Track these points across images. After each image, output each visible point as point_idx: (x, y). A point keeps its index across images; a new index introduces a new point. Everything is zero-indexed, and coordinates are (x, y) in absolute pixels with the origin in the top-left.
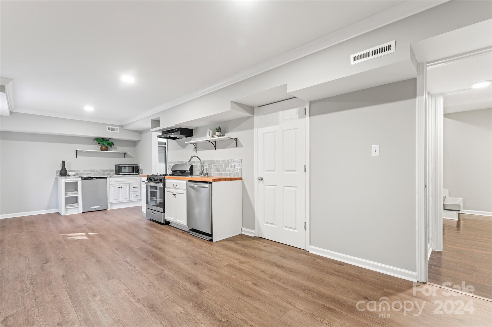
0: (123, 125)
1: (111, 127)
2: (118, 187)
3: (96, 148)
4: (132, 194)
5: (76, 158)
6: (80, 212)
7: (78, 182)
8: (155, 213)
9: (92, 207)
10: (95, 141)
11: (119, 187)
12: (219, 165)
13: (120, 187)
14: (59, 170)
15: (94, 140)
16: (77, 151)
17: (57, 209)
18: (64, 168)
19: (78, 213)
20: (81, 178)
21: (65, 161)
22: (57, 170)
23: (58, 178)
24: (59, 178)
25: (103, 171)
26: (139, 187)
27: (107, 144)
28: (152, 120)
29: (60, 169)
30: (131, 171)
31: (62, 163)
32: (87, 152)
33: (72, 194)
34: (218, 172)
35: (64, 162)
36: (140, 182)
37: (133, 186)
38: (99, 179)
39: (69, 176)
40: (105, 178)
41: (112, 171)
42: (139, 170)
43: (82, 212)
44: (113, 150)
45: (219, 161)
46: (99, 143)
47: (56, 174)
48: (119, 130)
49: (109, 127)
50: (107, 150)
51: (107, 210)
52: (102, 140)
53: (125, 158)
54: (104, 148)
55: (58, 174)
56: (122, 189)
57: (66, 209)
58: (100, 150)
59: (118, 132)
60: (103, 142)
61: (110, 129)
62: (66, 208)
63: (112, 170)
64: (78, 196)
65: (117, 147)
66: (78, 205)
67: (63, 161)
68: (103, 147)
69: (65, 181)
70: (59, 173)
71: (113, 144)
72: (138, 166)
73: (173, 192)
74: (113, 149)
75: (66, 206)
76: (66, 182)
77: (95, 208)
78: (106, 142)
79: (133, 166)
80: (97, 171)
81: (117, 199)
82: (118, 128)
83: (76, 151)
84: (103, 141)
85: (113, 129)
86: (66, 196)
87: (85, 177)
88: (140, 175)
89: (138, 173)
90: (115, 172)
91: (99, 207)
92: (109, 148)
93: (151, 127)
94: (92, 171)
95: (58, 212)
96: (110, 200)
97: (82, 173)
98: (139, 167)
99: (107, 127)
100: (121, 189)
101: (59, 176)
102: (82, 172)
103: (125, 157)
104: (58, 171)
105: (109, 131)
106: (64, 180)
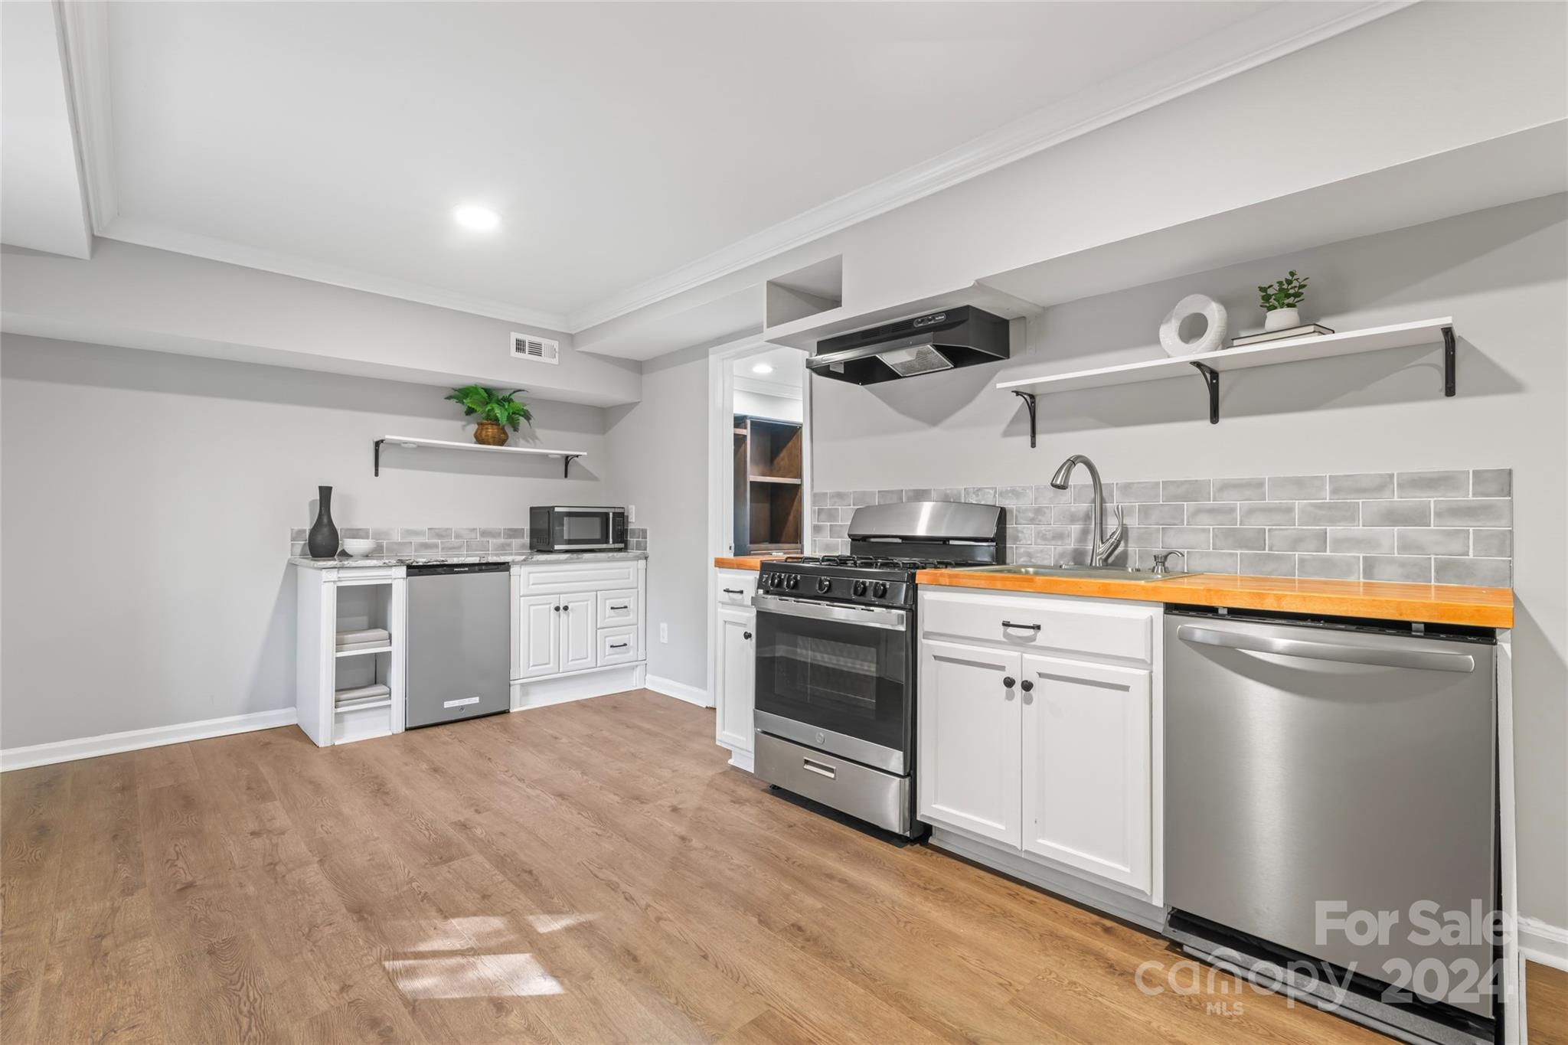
0: (573, 332)
1: (527, 338)
2: (553, 607)
3: (457, 434)
4: (607, 639)
5: (377, 474)
6: (398, 727)
7: (390, 585)
8: (831, 770)
9: (448, 704)
10: (453, 401)
11: (557, 609)
12: (1251, 512)
13: (561, 608)
14: (305, 531)
15: (449, 398)
16: (381, 445)
17: (293, 709)
18: (325, 520)
19: (390, 734)
20: (405, 568)
21: (329, 489)
22: (292, 530)
23: (299, 568)
24: (302, 566)
25: (485, 533)
26: (632, 606)
27: (506, 414)
28: (771, 284)
29: (307, 525)
30: (598, 536)
31: (318, 498)
32: (421, 448)
33: (363, 645)
34: (1239, 552)
35: (325, 493)
36: (635, 585)
37: (609, 603)
38: (481, 571)
39: (345, 555)
40: (503, 567)
41: (514, 533)
42: (627, 529)
43: (406, 730)
44: (522, 441)
45: (1260, 484)
46: (470, 411)
47: (287, 548)
48: (557, 355)
49: (521, 337)
50: (502, 443)
51: (509, 712)
52: (484, 398)
53: (566, 480)
54: (491, 431)
55: (298, 550)
56: (568, 616)
57: (336, 714)
58: (474, 440)
59: (555, 361)
60: (489, 408)
61: (524, 345)
62: (339, 710)
63: (515, 530)
64: (390, 652)
65: (540, 433)
66: (390, 694)
67: (320, 488)
68: (490, 427)
69: (334, 582)
70: (301, 544)
71: (527, 416)
72: (626, 514)
73: (1002, 668)
74: (524, 438)
75: (337, 701)
76: (338, 587)
77: (462, 708)
78: (504, 406)
79: (607, 514)
80: (458, 536)
81: (547, 662)
82: (556, 344)
83: (377, 444)
84: (487, 403)
85: (536, 350)
86: (340, 654)
87: (421, 561)
88: (633, 553)
89: (622, 545)
90: (527, 540)
91: (476, 700)
92: (509, 435)
93: (768, 317)
94: (440, 536)
95: (294, 722)
96: (522, 668)
97: (399, 544)
98: (628, 516)
99: (515, 336)
100: (566, 617)
101: (303, 555)
102: (397, 538)
103: (566, 476)
104: (301, 532)
105: (520, 355)
106: (334, 575)
